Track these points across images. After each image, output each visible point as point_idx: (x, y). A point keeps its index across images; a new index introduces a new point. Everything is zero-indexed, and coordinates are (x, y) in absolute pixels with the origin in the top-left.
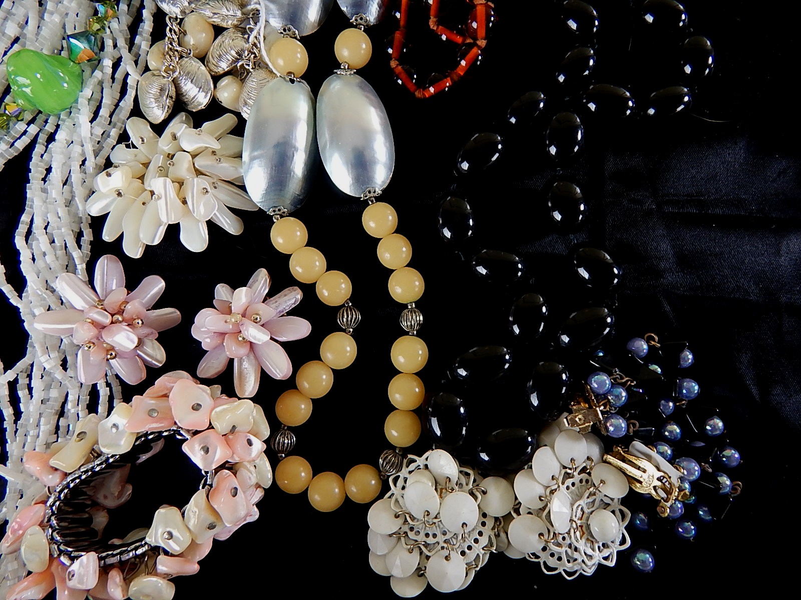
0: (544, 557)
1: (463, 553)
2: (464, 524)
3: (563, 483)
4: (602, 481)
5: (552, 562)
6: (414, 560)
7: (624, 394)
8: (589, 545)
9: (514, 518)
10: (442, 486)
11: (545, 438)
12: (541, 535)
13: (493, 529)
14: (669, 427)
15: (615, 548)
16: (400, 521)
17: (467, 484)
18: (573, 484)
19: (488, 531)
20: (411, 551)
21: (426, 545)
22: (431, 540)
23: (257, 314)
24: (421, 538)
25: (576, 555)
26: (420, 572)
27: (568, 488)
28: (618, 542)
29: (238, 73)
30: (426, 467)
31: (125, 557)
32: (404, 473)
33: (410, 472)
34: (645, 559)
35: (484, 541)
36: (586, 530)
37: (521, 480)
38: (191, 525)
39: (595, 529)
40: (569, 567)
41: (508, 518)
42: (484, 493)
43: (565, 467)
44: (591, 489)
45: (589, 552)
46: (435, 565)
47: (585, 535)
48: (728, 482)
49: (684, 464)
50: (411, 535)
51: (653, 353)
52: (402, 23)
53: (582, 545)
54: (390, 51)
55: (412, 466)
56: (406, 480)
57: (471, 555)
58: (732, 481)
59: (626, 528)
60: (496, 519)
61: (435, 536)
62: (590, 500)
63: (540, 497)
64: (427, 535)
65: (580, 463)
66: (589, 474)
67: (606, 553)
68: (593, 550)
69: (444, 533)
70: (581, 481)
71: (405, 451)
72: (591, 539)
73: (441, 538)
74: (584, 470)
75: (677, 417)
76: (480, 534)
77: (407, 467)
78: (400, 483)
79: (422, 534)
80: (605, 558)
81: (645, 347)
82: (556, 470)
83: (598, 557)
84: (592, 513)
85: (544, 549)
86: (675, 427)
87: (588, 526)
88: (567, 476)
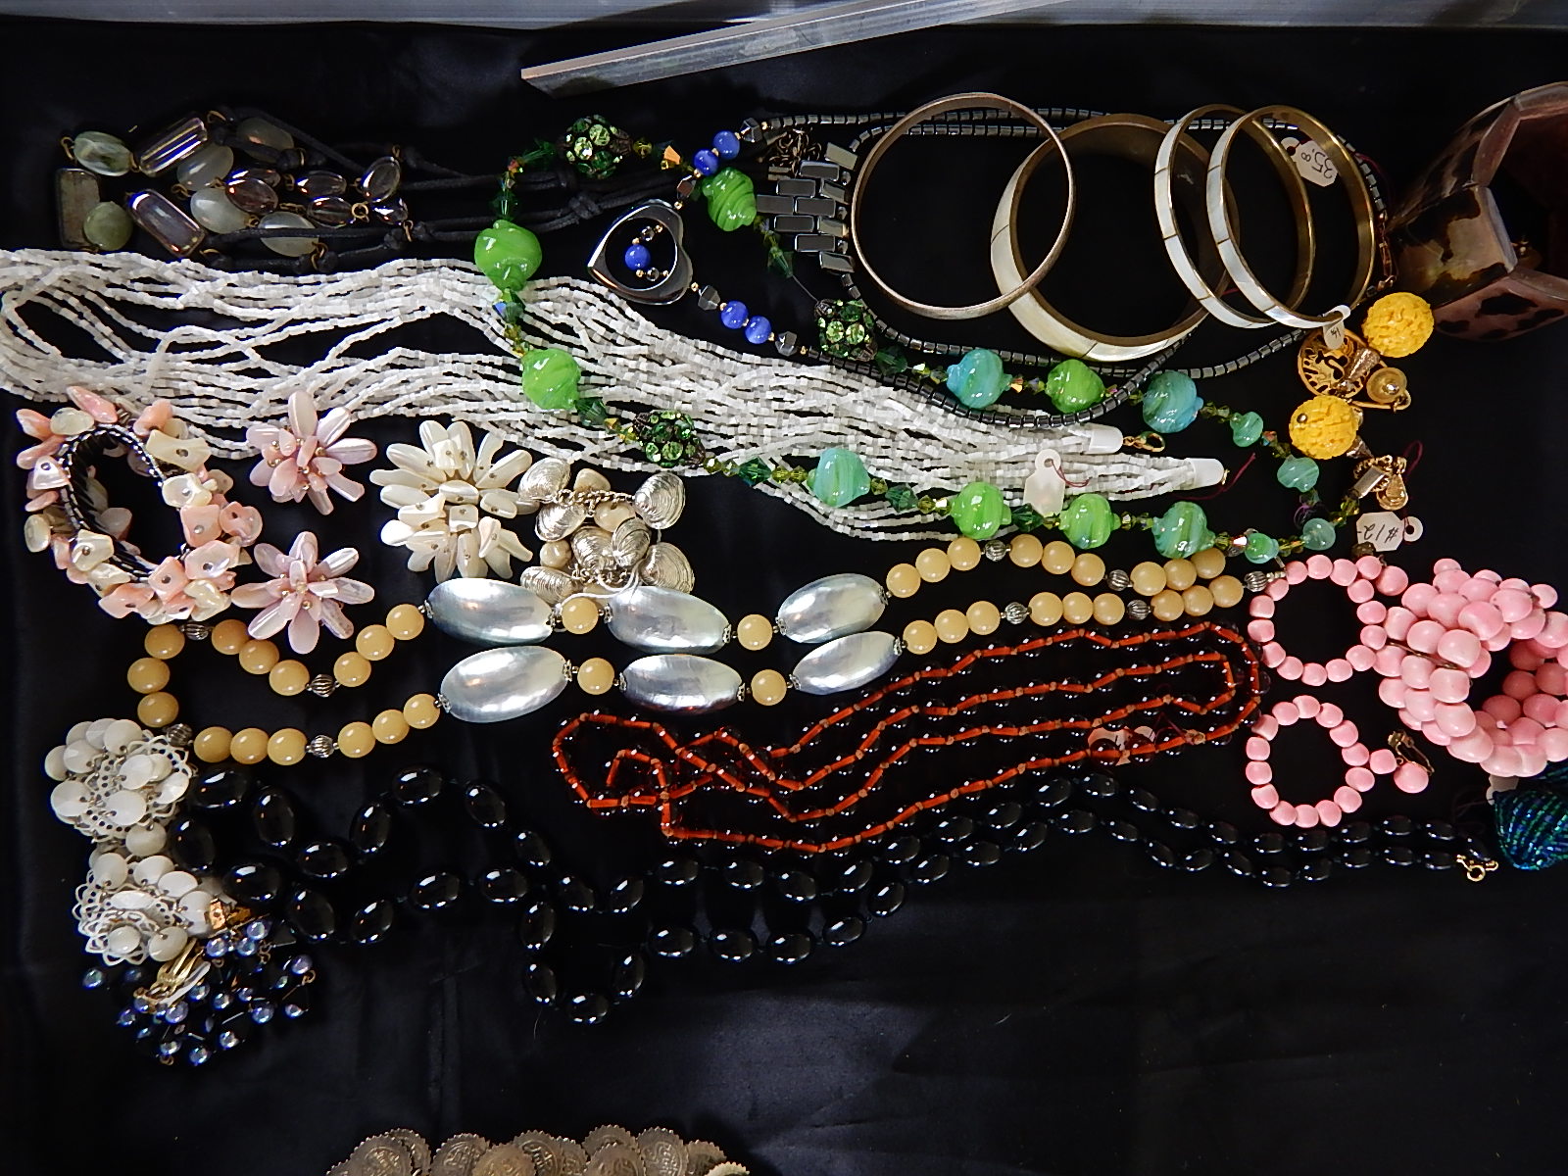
0: (91, 886)
1: (89, 813)
2: (114, 813)
3: (162, 901)
4: (165, 937)
5: (87, 894)
6: (80, 769)
7: (249, 953)
8: (105, 927)
9: (125, 858)
10: (153, 788)
11: (208, 882)
12: (109, 883)
13: (115, 839)
14: (227, 998)
15: (104, 952)
16: (119, 752)
17: (158, 812)
18: (163, 910)
19: (112, 834)
20: (89, 764)
21: (96, 778)
22: (100, 782)
23: (311, 606)
24: (102, 773)
25: (94, 916)
26: (69, 775)
27: (158, 905)
28: (111, 954)
29: (569, 563)
30: (177, 770)
31: (67, 506)
32: (170, 749)
33: (170, 756)
34: (95, 979)
35: (102, 831)
36: (118, 923)
37: (163, 861)
38: (94, 572)
39: (119, 931)
40: (83, 910)
41: (125, 853)
42: (148, 828)
43: (178, 902)
44: (157, 928)
45: (98, 928)
46: (76, 788)
47: (113, 924)
48: (171, 1051)
49: (181, 1009)
50: (105, 763)
51: (295, 979)
52: (626, 723)
53: (104, 921)
54: (596, 712)
55: (176, 757)
56: (162, 752)
57: (87, 820)
58: (173, 1054)
59: (125, 961)
60: (124, 841)
61: (105, 785)
62: (148, 927)
63: (145, 880)
64: (105, 778)
65: (183, 916)
66: (175, 925)
67: (99, 943)
68: (101, 931)
69: (107, 794)
70: (167, 917)
71: (190, 748)
72: (109, 929)
73: (102, 791)
74: (178, 920)
75: (237, 1005)
76: (109, 827)
77: (177, 752)
78: (159, 746)
79: (107, 773)
80: (94, 943)
81: (301, 972)
82: (175, 893)
83: (94, 936)
84: (136, 928)
85: (98, 887)
86: (227, 1003)
87: (123, 926)
88: (170, 905)
